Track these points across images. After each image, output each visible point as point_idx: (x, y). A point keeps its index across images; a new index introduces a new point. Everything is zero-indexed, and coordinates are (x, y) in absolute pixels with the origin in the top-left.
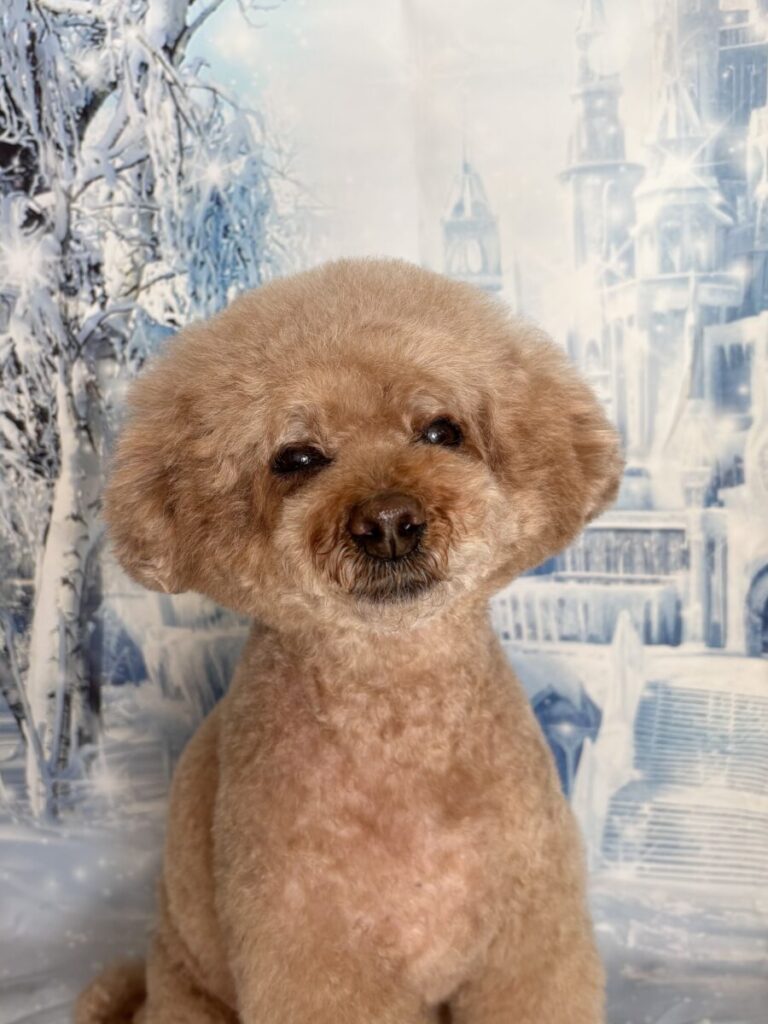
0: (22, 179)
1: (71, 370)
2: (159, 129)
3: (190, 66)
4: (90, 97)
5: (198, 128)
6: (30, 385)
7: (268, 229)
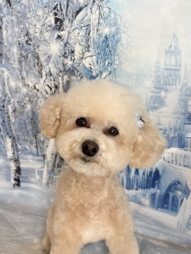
0: (59, 27)
1: (64, 77)
2: (94, 18)
3: (105, 2)
4: (80, 8)
5: (104, 18)
6: (54, 79)
7: (119, 47)
